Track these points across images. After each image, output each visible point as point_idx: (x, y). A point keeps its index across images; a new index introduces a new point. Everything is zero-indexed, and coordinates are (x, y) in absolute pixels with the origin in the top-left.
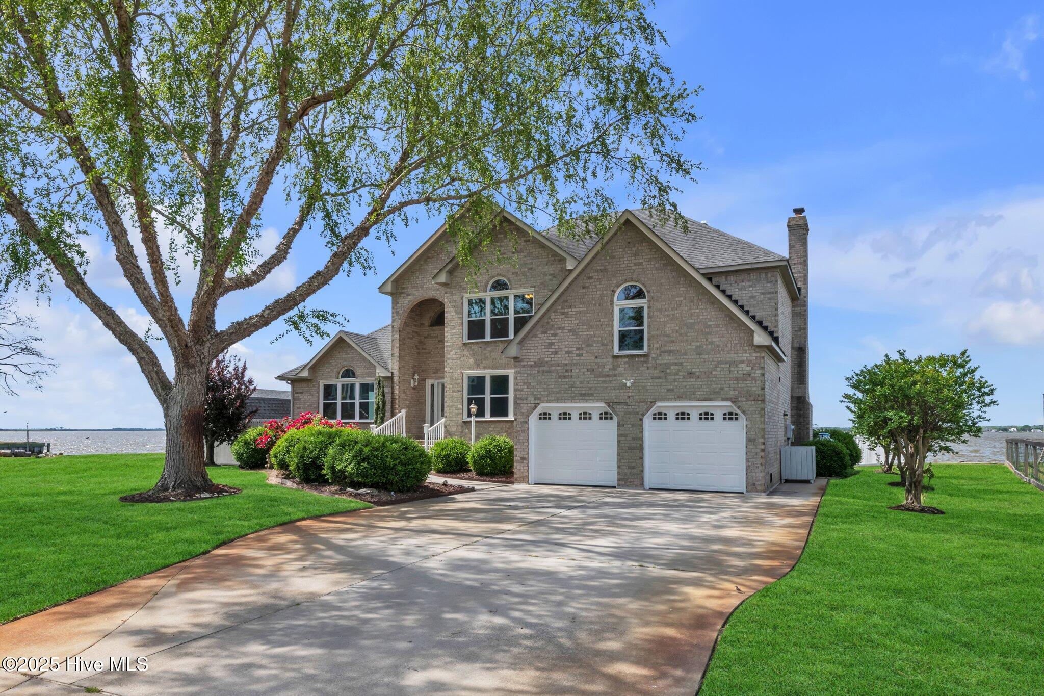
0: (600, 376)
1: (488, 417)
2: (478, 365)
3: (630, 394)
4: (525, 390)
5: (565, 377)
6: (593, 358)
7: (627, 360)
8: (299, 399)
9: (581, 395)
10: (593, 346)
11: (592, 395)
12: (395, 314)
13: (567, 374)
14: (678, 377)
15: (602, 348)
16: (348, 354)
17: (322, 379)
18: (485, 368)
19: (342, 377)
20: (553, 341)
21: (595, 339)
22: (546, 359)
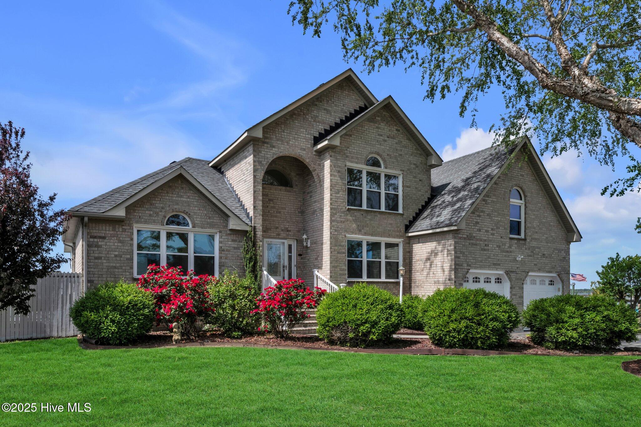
0: (504, 252)
1: (365, 278)
2: (359, 231)
3: (518, 266)
4: (461, 257)
5: (485, 250)
6: (500, 237)
7: (516, 241)
8: (98, 246)
9: (494, 264)
10: (500, 228)
11: (499, 265)
12: (257, 164)
13: (486, 248)
14: (538, 256)
15: (504, 231)
16: (181, 197)
17: (137, 222)
18: (365, 234)
19: (167, 224)
20: (479, 221)
21: (501, 224)
22: (474, 235)
